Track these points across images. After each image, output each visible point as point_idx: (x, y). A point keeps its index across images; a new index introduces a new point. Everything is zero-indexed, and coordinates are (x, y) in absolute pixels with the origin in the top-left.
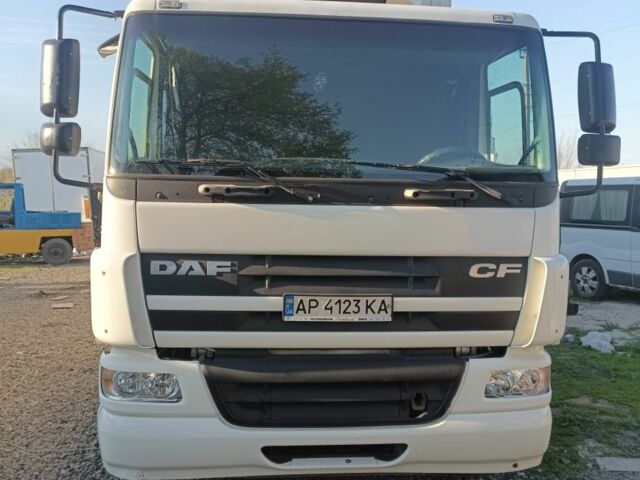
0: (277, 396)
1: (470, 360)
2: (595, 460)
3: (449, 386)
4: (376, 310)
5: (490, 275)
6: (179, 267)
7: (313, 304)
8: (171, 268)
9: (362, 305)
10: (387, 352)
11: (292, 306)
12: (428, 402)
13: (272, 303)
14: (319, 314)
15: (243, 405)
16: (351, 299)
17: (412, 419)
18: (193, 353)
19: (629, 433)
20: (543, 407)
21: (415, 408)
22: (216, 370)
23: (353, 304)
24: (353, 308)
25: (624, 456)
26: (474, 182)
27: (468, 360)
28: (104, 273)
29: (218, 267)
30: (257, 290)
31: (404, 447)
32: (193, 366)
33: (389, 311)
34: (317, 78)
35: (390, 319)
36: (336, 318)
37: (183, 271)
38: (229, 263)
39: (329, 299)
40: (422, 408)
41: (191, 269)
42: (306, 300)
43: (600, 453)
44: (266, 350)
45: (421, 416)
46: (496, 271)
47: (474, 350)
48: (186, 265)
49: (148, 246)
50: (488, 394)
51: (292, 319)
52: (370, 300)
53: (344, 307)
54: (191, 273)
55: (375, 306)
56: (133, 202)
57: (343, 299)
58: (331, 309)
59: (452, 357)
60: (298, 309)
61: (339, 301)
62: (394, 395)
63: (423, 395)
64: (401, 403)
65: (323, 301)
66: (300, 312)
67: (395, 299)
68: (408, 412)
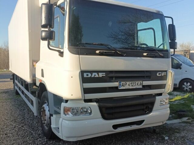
4: (139, 85)
5: (161, 75)
6: (92, 75)
7: (126, 84)
8: (90, 75)
9: (136, 84)
10: (139, 96)
11: (121, 84)
12: (148, 108)
13: (116, 84)
14: (127, 87)
16: (134, 82)
18: (93, 100)
20: (168, 108)
22: (101, 104)
23: (134, 83)
24: (134, 85)
26: (158, 52)
28: (72, 77)
29: (102, 74)
30: (112, 81)
32: (95, 104)
33: (142, 85)
34: (109, 23)
35: (142, 87)
36: (131, 87)
37: (93, 76)
38: (105, 73)
39: (129, 82)
40: (147, 110)
41: (95, 75)
42: (124, 83)
44: (112, 98)
45: (147, 112)
46: (162, 74)
47: (156, 95)
48: (94, 74)
49: (83, 69)
51: (121, 88)
52: (138, 82)
53: (132, 84)
54: (95, 76)
55: (139, 84)
56: (78, 56)
57: (132, 82)
58: (129, 85)
60: (122, 86)
61: (131, 83)
62: (142, 107)
63: (148, 106)
64: (143, 109)
65: (128, 83)
66: (123, 86)
67: (143, 82)
68: (144, 112)
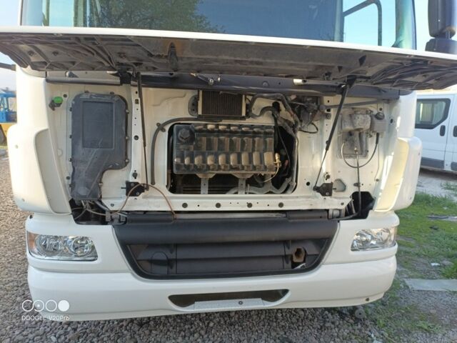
0: (182, 253)
1: (341, 222)
2: (404, 282)
3: (323, 243)
10: (274, 215)
12: (306, 255)
15: (152, 262)
17: (293, 269)
18: (108, 218)
19: (422, 260)
20: (392, 256)
21: (296, 260)
25: (422, 278)
27: (339, 221)
28: (17, 147)
31: (285, 292)
40: (301, 260)
43: (406, 276)
45: (299, 267)
47: (342, 212)
50: (353, 249)
59: (327, 219)
63: (303, 250)
64: (285, 257)
68: (290, 264)
